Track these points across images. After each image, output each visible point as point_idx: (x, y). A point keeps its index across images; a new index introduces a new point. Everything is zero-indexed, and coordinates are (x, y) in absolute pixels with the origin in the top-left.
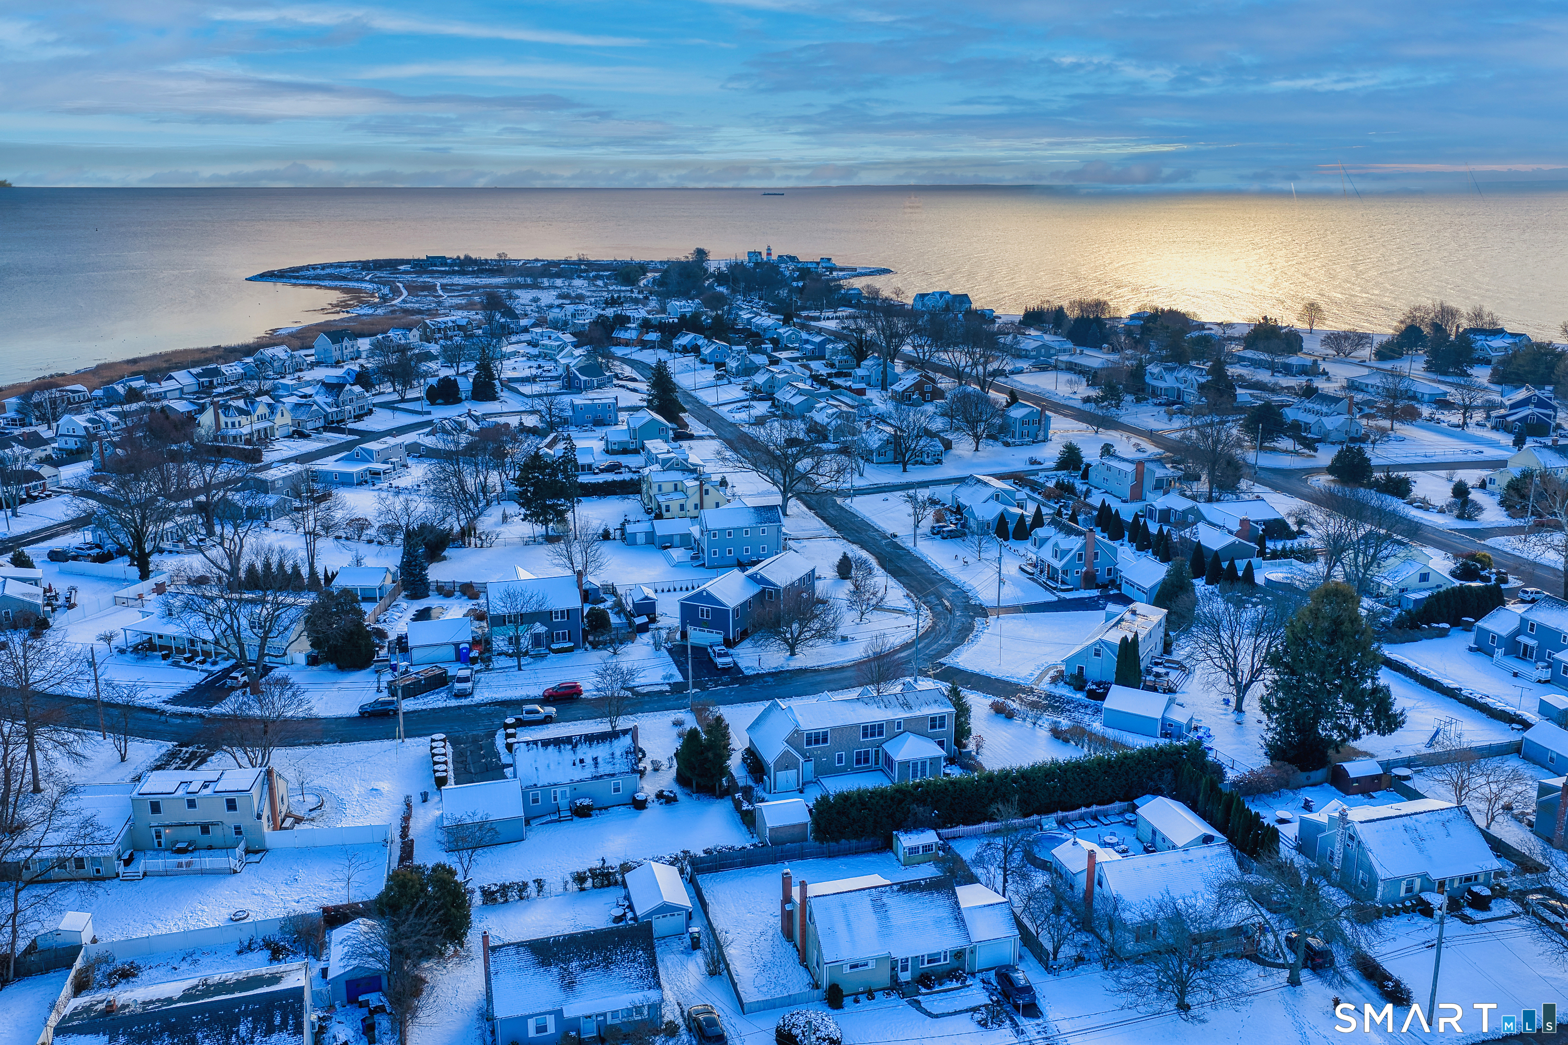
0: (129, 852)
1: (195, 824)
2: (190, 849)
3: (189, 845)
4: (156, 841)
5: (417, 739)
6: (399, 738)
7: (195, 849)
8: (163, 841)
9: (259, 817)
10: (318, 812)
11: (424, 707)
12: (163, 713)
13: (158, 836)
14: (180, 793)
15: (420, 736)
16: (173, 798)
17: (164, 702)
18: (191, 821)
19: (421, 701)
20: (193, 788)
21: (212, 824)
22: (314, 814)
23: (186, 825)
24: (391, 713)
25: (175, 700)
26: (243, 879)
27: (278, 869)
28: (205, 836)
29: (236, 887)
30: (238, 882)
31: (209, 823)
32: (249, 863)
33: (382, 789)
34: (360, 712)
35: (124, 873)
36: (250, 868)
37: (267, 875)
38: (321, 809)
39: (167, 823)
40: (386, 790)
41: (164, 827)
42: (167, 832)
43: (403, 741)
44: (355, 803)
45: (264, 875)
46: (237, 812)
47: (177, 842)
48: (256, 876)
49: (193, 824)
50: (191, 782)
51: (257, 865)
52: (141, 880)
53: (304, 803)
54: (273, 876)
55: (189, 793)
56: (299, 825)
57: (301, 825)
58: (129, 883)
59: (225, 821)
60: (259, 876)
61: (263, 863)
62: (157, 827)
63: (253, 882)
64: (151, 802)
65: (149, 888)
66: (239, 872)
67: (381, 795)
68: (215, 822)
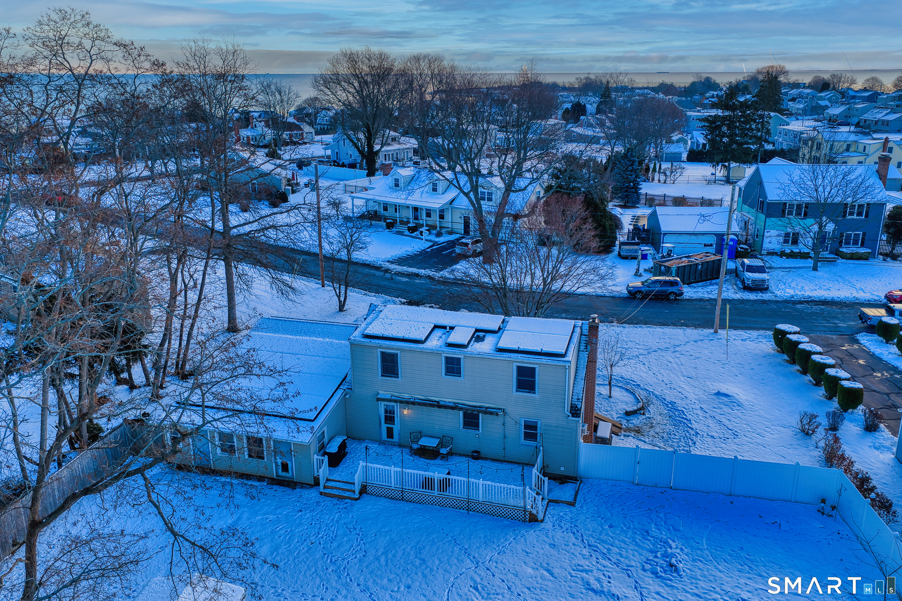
0: (339, 440)
1: (455, 407)
2: (444, 451)
3: (441, 444)
4: (384, 426)
7: (451, 454)
8: (396, 428)
9: (575, 412)
10: (642, 418)
12: (387, 271)
13: (390, 418)
14: (435, 342)
16: (422, 352)
17: (388, 261)
18: (448, 400)
19: (700, 289)
20: (455, 337)
21: (487, 411)
22: (636, 421)
23: (439, 405)
24: (672, 297)
25: (401, 261)
26: (553, 543)
27: (620, 529)
28: (471, 432)
29: (546, 561)
30: (547, 546)
31: (480, 407)
32: (556, 502)
33: (735, 395)
34: (629, 292)
35: (328, 480)
36: (561, 514)
37: (603, 541)
38: (644, 414)
39: (406, 396)
40: (745, 397)
41: (401, 402)
42: (406, 412)
43: (716, 332)
44: (699, 412)
45: (598, 539)
46: (536, 396)
47: (420, 435)
48: (576, 538)
49: (452, 404)
50: (452, 328)
51: (572, 508)
52: (356, 499)
53: (611, 399)
54: (614, 545)
55: (450, 345)
56: (619, 437)
57: (622, 437)
58: (335, 501)
59: (508, 410)
60: (587, 540)
61: (581, 507)
62: (390, 400)
63: (580, 554)
64: (383, 353)
65: (370, 522)
66: (542, 521)
67: (739, 406)
68: (495, 408)
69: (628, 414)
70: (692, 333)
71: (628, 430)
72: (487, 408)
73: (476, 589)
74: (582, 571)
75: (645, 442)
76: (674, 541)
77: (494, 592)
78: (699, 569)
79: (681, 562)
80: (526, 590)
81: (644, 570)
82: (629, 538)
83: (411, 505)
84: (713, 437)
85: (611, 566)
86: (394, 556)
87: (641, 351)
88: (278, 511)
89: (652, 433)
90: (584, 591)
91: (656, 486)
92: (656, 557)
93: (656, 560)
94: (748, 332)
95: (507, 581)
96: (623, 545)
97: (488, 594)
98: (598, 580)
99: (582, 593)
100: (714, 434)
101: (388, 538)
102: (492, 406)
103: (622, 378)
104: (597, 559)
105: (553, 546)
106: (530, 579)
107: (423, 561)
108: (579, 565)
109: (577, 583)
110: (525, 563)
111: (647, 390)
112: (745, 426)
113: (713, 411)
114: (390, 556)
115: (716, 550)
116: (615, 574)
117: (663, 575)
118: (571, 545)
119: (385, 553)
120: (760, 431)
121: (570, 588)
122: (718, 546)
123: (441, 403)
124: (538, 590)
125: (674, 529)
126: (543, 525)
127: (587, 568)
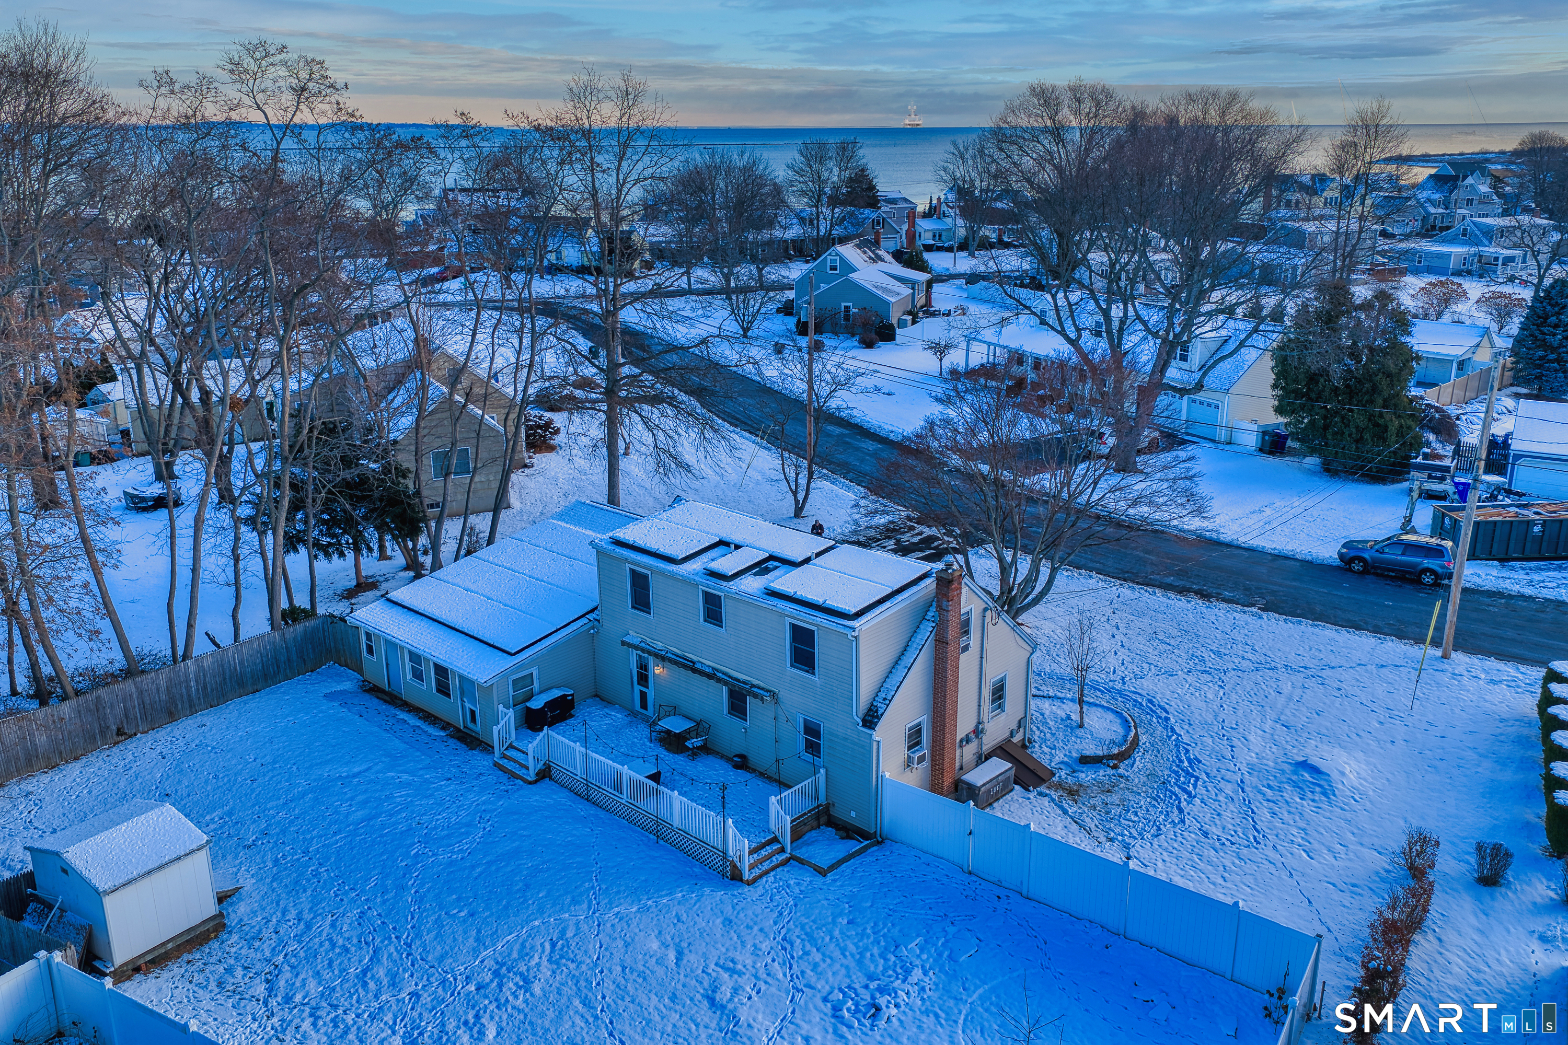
0: (554, 693)
1: (711, 676)
2: (691, 743)
4: (637, 689)
5: (1492, 663)
6: (1436, 643)
7: (706, 749)
8: (650, 695)
9: (871, 719)
10: (1103, 773)
11: (1528, 591)
12: (939, 465)
13: (643, 679)
15: (1502, 656)
16: (673, 577)
18: (707, 662)
19: (1521, 575)
20: (727, 563)
21: (755, 691)
22: (1087, 776)
23: (691, 667)
24: (1428, 579)
25: (976, 452)
26: (732, 918)
27: (859, 930)
28: (736, 721)
29: (691, 940)
30: (718, 921)
31: (745, 683)
32: (801, 861)
33: (1335, 775)
34: (1341, 556)
35: (511, 746)
36: (792, 882)
37: (811, 939)
38: (1115, 767)
39: (660, 645)
40: (1356, 783)
41: (656, 655)
42: (658, 671)
43: (1445, 656)
44: (1228, 789)
45: (806, 934)
46: (816, 679)
47: (675, 710)
48: (775, 923)
49: (710, 671)
50: (737, 547)
51: (819, 880)
52: (530, 783)
53: (1080, 732)
54: (823, 949)
55: (713, 574)
56: (1026, 794)
57: (1031, 796)
58: (504, 778)
59: (783, 694)
60: (789, 930)
61: (835, 881)
62: (643, 650)
63: (755, 945)
64: (633, 572)
65: (516, 817)
66: (749, 883)
67: (1324, 794)
68: (763, 689)
69: (1085, 760)
70: (1394, 649)
71: (1059, 786)
72: (753, 686)
73: (553, 945)
74: (727, 969)
75: (1065, 812)
76: (925, 973)
77: (572, 956)
78: (919, 1027)
79: (897, 1006)
80: (619, 969)
81: (825, 1000)
82: (857, 948)
83: (593, 810)
84: (1206, 834)
85: (781, 976)
86: (497, 870)
87: (1245, 664)
88: (421, 772)
89: (1097, 801)
90: (699, 997)
91: (999, 884)
92: (866, 987)
93: (862, 991)
94: (1523, 668)
95: (606, 949)
96: (837, 954)
97: (562, 957)
98: (736, 990)
99: (691, 999)
100: (1215, 831)
101: (517, 843)
102: (762, 685)
103: (1150, 701)
104: (773, 961)
105: (728, 922)
106: (640, 957)
107: (527, 886)
108: (732, 961)
109: (701, 983)
110: (660, 932)
111: (1173, 730)
112: (1294, 831)
113: (1260, 792)
114: (493, 868)
115: (986, 1010)
116: (773, 990)
117: (846, 1014)
118: (756, 928)
119: (490, 863)
120: (1316, 845)
121: (684, 986)
122: (997, 1005)
123: (698, 666)
124: (636, 974)
125: (949, 956)
126: (746, 888)
127: (739, 967)
